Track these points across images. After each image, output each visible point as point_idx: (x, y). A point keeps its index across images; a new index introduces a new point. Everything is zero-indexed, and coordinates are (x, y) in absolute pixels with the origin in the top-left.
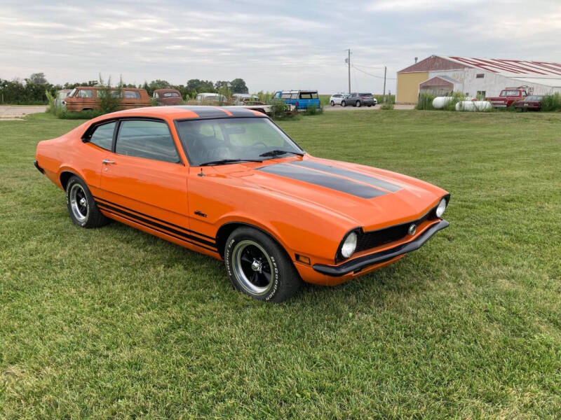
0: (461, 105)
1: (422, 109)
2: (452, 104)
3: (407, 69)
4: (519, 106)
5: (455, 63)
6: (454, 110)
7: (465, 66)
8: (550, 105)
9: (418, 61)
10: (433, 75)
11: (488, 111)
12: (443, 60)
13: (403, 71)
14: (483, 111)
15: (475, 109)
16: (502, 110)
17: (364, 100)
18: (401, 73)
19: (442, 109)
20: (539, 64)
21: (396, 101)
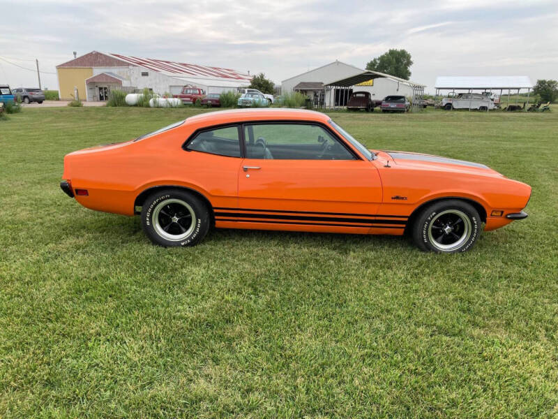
0: (155, 102)
1: (115, 106)
2: (145, 101)
3: (67, 63)
4: (204, 103)
5: (119, 60)
6: (148, 106)
7: (129, 65)
8: (228, 102)
9: (78, 56)
10: (97, 71)
11: (180, 107)
12: (105, 56)
13: (62, 65)
14: (176, 107)
15: (168, 106)
16: (190, 106)
17: (34, 96)
18: (60, 67)
19: (136, 105)
20: (185, 65)
21: (60, 97)
